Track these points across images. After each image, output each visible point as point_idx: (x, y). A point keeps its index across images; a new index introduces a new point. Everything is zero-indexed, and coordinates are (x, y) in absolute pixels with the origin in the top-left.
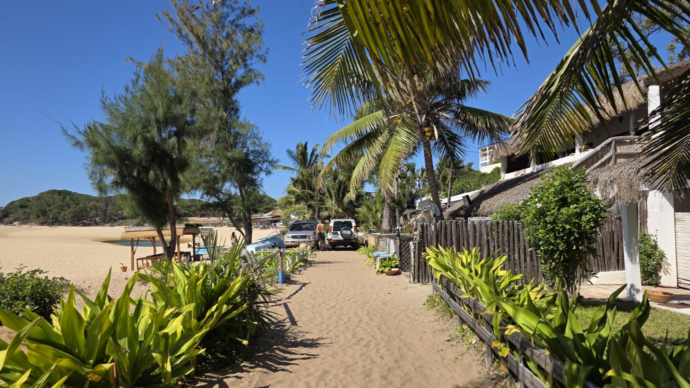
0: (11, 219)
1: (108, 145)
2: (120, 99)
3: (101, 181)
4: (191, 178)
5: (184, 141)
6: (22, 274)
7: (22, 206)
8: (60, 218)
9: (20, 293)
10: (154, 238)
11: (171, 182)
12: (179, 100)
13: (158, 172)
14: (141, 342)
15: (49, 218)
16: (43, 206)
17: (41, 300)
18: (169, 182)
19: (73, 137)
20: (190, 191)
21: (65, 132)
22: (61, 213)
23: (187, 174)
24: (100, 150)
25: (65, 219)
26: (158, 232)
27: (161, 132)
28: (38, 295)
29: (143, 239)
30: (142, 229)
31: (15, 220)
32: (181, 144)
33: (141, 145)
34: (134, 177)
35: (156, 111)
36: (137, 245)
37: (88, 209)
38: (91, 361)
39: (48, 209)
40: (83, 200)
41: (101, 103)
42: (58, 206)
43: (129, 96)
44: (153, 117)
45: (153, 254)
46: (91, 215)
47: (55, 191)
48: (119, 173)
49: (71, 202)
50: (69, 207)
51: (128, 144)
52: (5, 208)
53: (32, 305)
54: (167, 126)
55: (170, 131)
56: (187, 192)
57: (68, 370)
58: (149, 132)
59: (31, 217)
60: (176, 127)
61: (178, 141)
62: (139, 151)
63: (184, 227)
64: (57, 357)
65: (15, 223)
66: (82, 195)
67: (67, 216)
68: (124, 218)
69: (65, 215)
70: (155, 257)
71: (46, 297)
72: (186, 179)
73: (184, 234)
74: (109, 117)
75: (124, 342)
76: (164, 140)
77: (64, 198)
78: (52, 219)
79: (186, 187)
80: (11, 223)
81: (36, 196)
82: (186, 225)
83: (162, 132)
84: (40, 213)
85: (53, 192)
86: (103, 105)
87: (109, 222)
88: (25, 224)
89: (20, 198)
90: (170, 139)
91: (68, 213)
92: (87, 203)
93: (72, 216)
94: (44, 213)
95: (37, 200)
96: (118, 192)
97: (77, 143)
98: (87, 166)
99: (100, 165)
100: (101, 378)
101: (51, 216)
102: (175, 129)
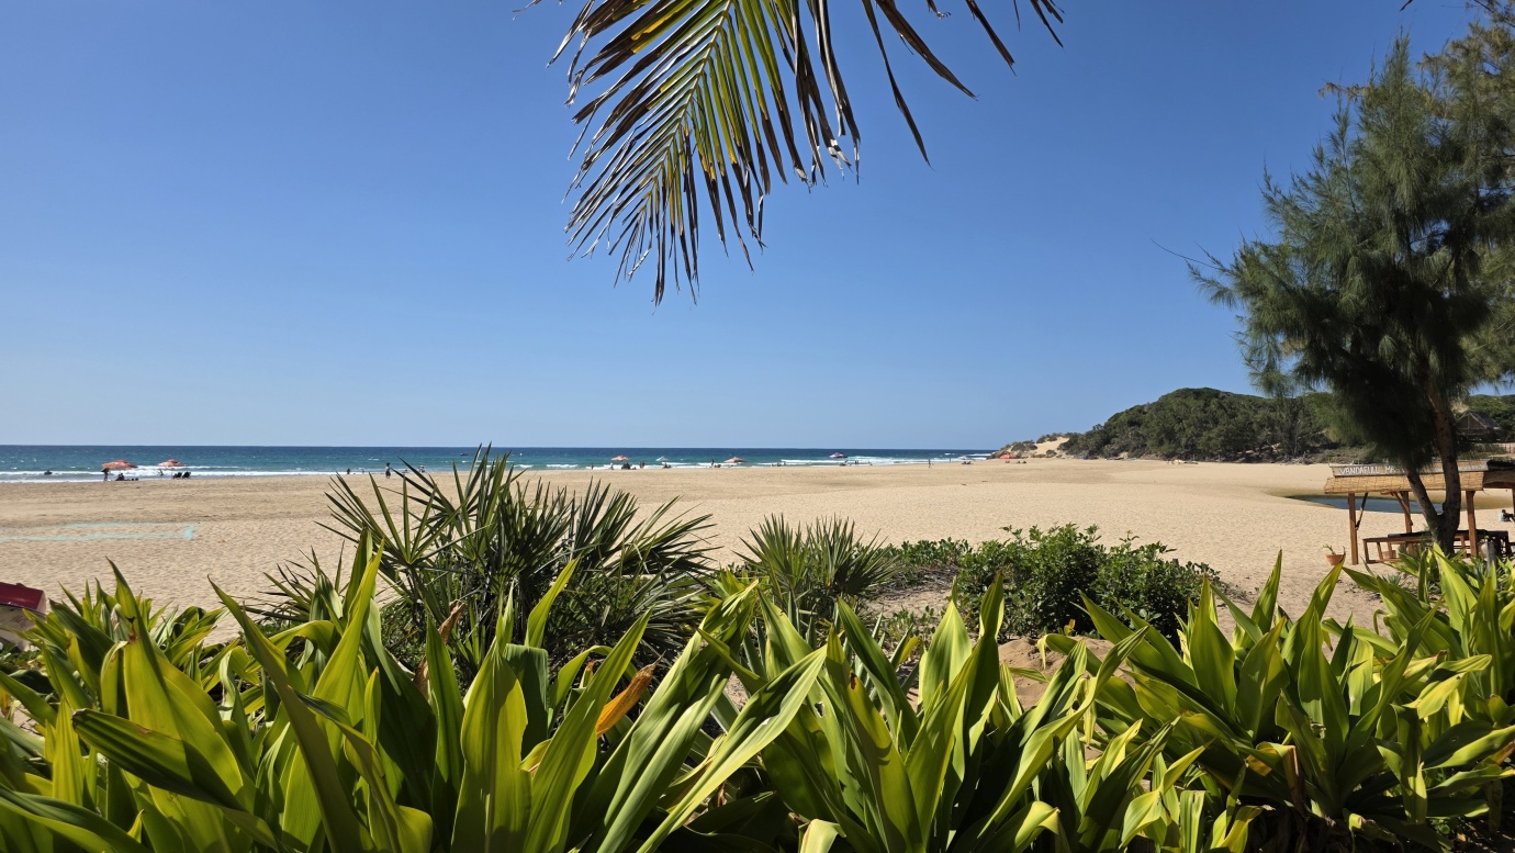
0: (1116, 447)
1: (1283, 288)
2: (1305, 184)
3: (1271, 367)
4: (1502, 343)
5: (1472, 254)
6: (1133, 548)
7: (1132, 423)
8: (1201, 444)
9: (1130, 585)
10: (1405, 493)
11: (1440, 357)
12: (1453, 152)
13: (1404, 337)
14: (1353, 720)
15: (1179, 445)
16: (1167, 422)
17: (1165, 602)
18: (1433, 359)
19: (1212, 282)
20: (1498, 377)
21: (1196, 274)
22: (1201, 435)
23: (1488, 333)
24: (1267, 300)
25: (1209, 448)
26: (1411, 480)
27: (1408, 239)
28: (1159, 593)
29: (1378, 494)
30: (1372, 472)
31: (1122, 449)
32: (1466, 260)
33: (1357, 280)
34: (1344, 353)
35: (1393, 191)
36: (1363, 506)
37: (1255, 426)
38: (1251, 733)
39: (1177, 428)
40: (1244, 406)
41: (1266, 200)
42: (1196, 420)
43: (1325, 174)
44: (1384, 207)
45: (1404, 531)
46: (1261, 438)
47: (1188, 390)
48: (1310, 347)
49: (1220, 412)
50: (1216, 422)
51: (1330, 279)
52: (1105, 427)
53: (1151, 610)
54: (1422, 222)
55: (1433, 234)
56: (1491, 381)
57: (1207, 737)
58: (1373, 245)
59: (1149, 443)
60: (1449, 220)
61: (1456, 255)
62: (1352, 293)
63: (1484, 467)
64: (1184, 708)
65: (1122, 455)
66: (1240, 396)
67: (1213, 441)
68: (1334, 446)
69: (1210, 439)
70: (1408, 538)
71: (1172, 599)
72: (1486, 348)
73: (1487, 485)
74: (1282, 228)
75: (1314, 708)
76: (1416, 258)
77: (1206, 405)
78: (1186, 447)
79: (1486, 369)
80: (1115, 455)
81: (1154, 403)
82: (1489, 463)
83: (1411, 239)
84: (1163, 435)
85: (1185, 393)
86: (1270, 205)
87: (1300, 454)
88: (1138, 456)
89: (1129, 408)
90: (1431, 254)
91: (1214, 434)
92: (1251, 413)
93: (1223, 441)
94: (1170, 435)
95: (1157, 410)
96: (1310, 388)
97: (1222, 293)
98: (1241, 337)
99: (1268, 333)
100: (1270, 769)
101: (1184, 441)
102: (1444, 226)
